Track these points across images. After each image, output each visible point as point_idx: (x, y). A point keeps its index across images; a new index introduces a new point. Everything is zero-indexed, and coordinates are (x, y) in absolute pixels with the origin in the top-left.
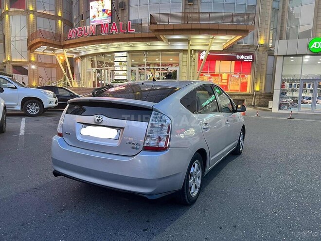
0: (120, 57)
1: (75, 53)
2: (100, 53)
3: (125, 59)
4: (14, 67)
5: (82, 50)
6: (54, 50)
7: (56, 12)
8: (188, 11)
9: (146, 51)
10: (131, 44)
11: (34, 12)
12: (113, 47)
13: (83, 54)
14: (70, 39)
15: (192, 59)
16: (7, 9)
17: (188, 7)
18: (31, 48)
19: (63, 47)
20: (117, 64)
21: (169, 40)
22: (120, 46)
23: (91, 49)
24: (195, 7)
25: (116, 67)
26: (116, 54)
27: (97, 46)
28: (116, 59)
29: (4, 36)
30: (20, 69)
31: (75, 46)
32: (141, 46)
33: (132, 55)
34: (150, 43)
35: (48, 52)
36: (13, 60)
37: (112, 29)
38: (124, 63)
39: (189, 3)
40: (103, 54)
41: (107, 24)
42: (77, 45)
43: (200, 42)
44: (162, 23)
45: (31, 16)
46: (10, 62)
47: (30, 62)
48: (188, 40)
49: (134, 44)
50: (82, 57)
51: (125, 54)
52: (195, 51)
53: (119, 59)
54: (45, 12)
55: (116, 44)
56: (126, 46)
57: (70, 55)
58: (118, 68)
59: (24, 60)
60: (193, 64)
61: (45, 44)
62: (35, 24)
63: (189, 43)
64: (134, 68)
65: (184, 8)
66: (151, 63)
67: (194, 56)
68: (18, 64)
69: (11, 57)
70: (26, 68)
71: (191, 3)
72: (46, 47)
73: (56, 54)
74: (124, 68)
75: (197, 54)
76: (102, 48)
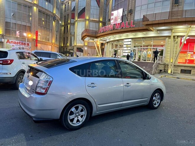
0: (127, 42)
1: (104, 40)
2: (116, 40)
3: (130, 43)
4: (77, 48)
5: (108, 39)
6: (93, 39)
7: (99, 19)
8: (174, 10)
9: (143, 38)
10: (134, 34)
11: (88, 20)
12: (123, 36)
13: (108, 41)
14: (100, 33)
15: (176, 42)
16: (77, 19)
17: (174, 7)
18: (83, 38)
19: (97, 37)
20: (125, 46)
21: (158, 30)
22: (127, 36)
23: (111, 38)
24: (180, 7)
25: (124, 48)
26: (125, 40)
27: (115, 36)
28: (125, 43)
29: (74, 33)
30: (80, 50)
31: (103, 36)
32: (140, 35)
33: (135, 40)
34: (146, 33)
35: (91, 40)
36: (77, 45)
37: (122, 26)
38: (129, 46)
39: (175, 5)
40: (118, 40)
41: (119, 23)
42: (104, 36)
43: (181, 30)
44: (151, 20)
45: (87, 22)
46: (76, 46)
47: (84, 45)
48: (171, 30)
49: (136, 34)
50: (107, 43)
51: (130, 40)
52: (178, 36)
53: (126, 43)
54: (94, 19)
55: (125, 34)
56: (131, 35)
57: (102, 42)
58: (126, 49)
59: (82, 45)
60: (175, 45)
61: (88, 36)
62: (88, 26)
63: (172, 31)
64: (135, 48)
65: (171, 9)
66: (148, 45)
67: (177, 40)
68: (79, 47)
69: (76, 44)
70: (83, 49)
71: (176, 5)
72: (89, 38)
73: (94, 41)
74: (129, 48)
75: (179, 39)
76: (117, 37)
